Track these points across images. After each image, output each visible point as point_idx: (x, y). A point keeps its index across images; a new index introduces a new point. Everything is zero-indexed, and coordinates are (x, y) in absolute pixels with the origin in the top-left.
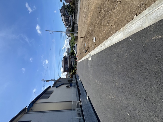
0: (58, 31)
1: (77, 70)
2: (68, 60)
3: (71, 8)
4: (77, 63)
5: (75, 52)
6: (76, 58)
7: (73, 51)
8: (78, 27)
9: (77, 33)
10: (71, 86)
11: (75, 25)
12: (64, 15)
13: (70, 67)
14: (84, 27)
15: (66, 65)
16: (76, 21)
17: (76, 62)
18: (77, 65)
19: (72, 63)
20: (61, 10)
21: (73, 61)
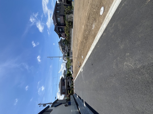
0: (57, 57)
1: (74, 90)
2: (65, 81)
3: (67, 41)
4: (74, 82)
5: (71, 73)
6: (73, 78)
7: (69, 72)
8: (72, 52)
9: (72, 57)
10: (70, 104)
11: (70, 51)
12: (62, 46)
13: (67, 88)
14: (76, 52)
15: (63, 87)
16: (71, 49)
17: (72, 82)
18: (74, 84)
19: (69, 84)
20: (59, 43)
21: (70, 81)
